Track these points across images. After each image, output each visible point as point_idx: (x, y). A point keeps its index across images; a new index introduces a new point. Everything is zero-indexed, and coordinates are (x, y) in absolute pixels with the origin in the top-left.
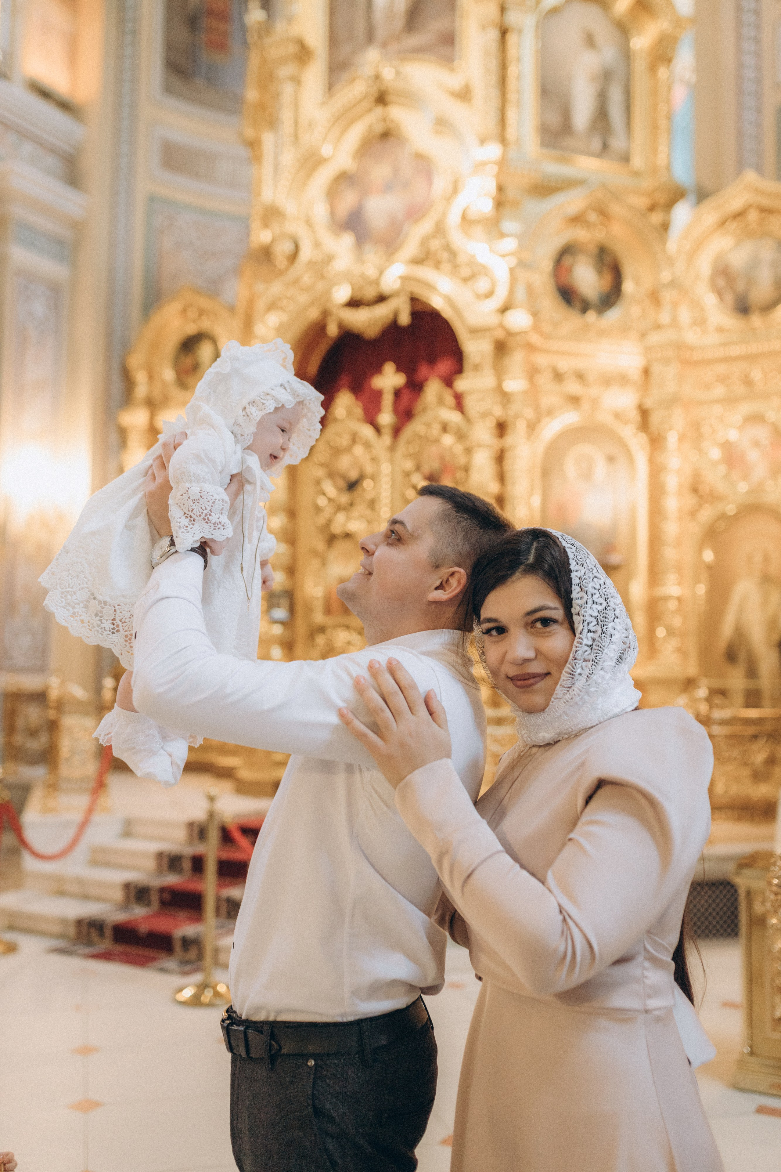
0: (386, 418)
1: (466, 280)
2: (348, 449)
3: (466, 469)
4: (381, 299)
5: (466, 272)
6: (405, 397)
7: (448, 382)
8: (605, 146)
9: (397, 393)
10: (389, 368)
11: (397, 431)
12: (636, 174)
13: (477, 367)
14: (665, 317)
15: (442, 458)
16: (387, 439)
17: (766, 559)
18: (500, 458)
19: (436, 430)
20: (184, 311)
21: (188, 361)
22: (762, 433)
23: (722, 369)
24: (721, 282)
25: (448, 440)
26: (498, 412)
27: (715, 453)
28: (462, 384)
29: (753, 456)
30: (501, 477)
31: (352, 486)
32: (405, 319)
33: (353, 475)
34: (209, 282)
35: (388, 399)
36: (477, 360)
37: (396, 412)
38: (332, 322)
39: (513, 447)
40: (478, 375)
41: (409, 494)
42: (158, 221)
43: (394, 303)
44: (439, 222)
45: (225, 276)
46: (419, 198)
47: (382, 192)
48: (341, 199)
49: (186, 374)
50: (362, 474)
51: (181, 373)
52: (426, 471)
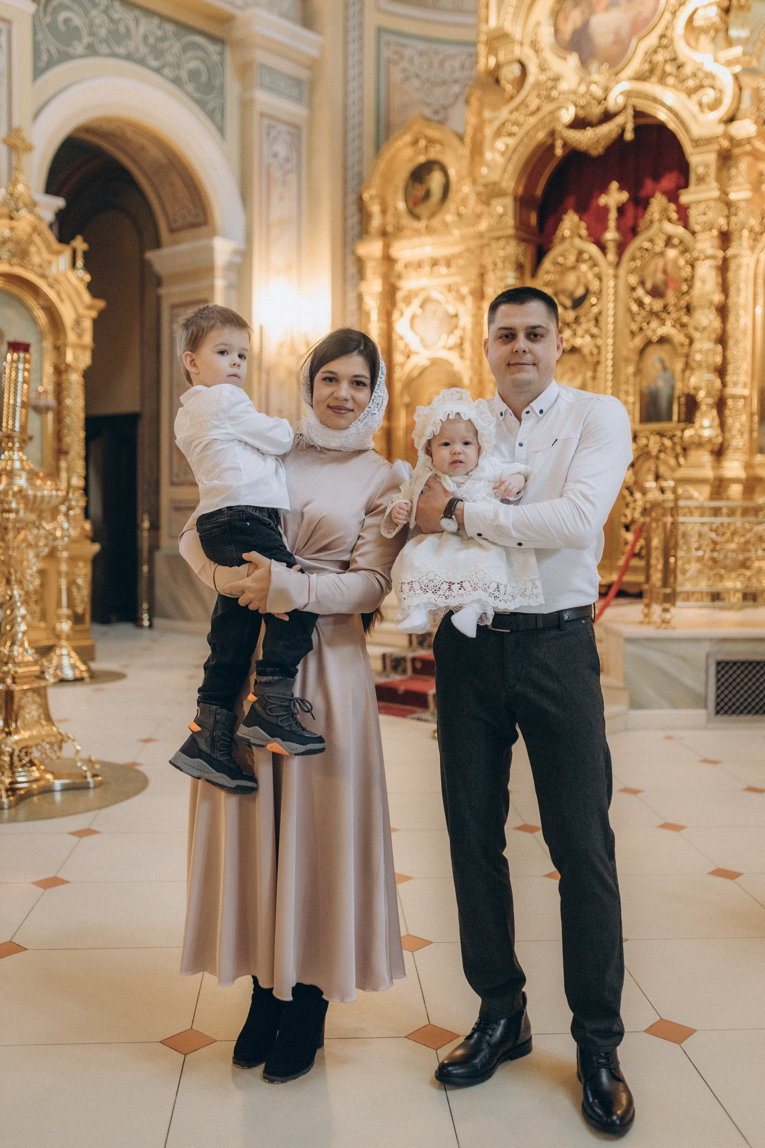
0: (611, 235)
1: (690, 92)
2: (574, 268)
3: (690, 281)
4: (607, 116)
5: (691, 83)
6: (630, 212)
7: (673, 197)
9: (621, 210)
10: (614, 185)
11: (621, 248)
13: (701, 179)
15: (665, 272)
16: (612, 256)
18: (723, 268)
19: (660, 244)
20: (415, 142)
21: (419, 191)
25: (672, 253)
26: (722, 222)
28: (685, 198)
30: (725, 288)
31: (578, 303)
32: (629, 136)
33: (580, 292)
34: (436, 112)
35: (613, 215)
36: (701, 170)
37: (618, 228)
38: (559, 143)
39: (735, 256)
40: (703, 187)
41: (635, 308)
42: (386, 53)
43: (619, 120)
44: (662, 36)
45: (452, 105)
46: (646, 12)
47: (607, 9)
48: (566, 18)
49: (416, 204)
50: (587, 291)
51: (411, 203)
52: (649, 285)
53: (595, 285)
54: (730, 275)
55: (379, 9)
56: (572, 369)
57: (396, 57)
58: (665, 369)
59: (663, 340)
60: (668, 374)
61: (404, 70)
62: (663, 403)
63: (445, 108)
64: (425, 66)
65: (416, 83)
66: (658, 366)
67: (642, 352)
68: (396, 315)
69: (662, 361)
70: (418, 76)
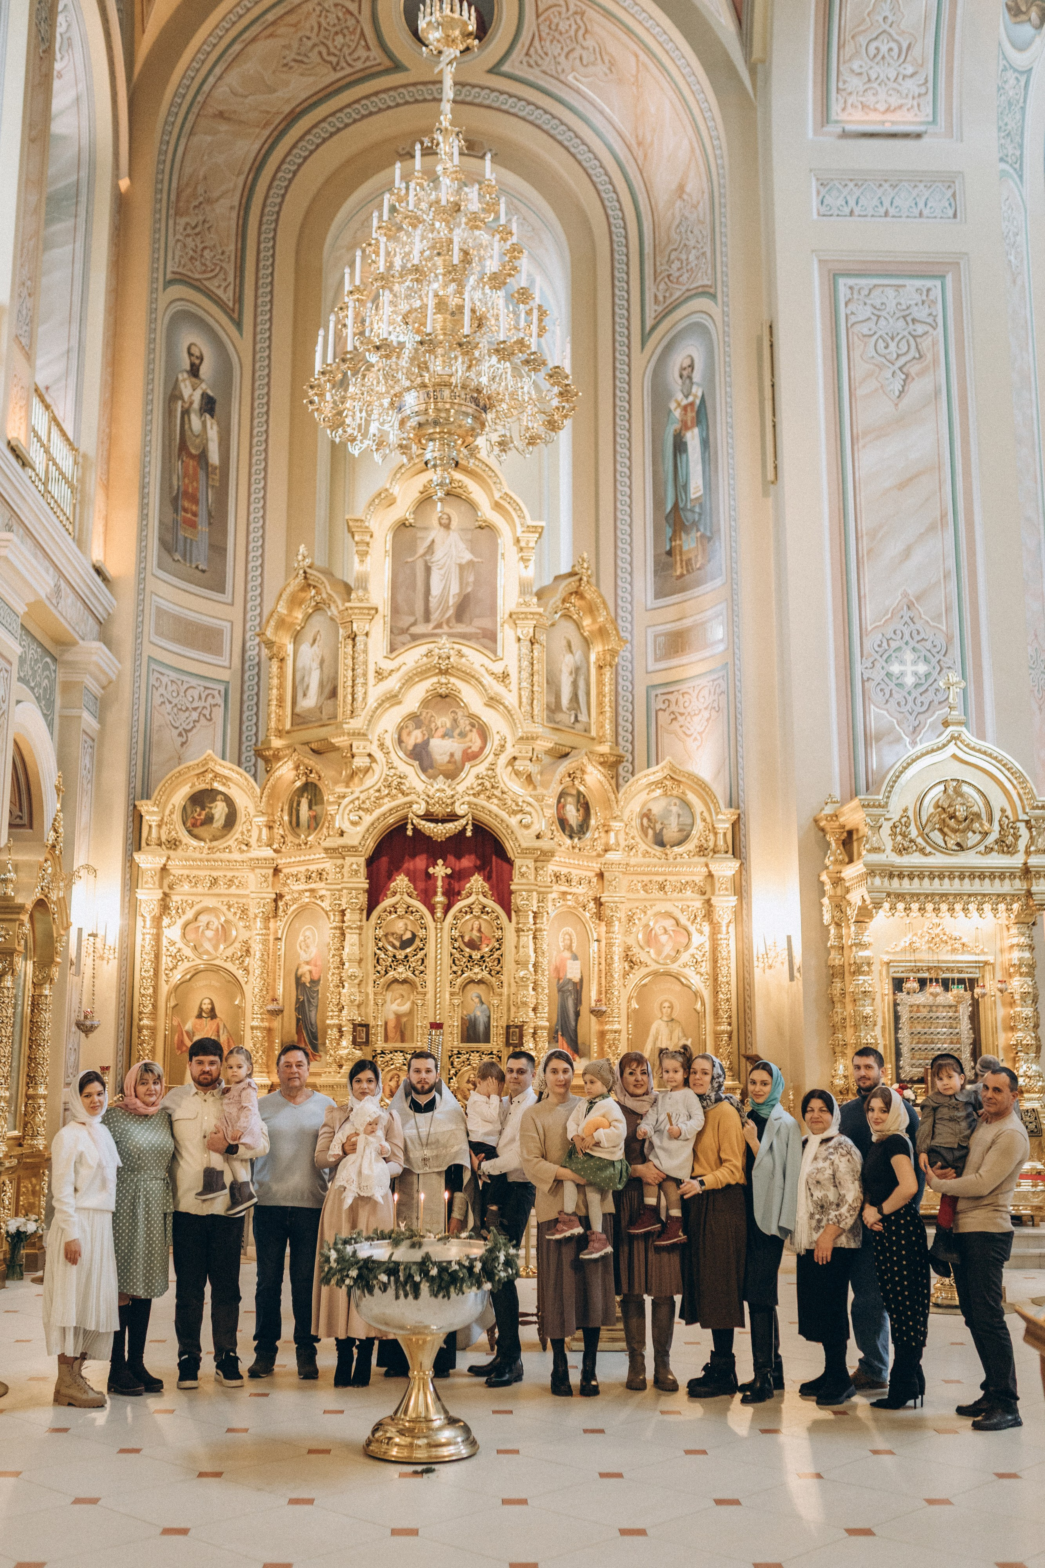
0: (440, 898)
2: (402, 917)
4: (452, 817)
5: (513, 807)
8: (576, 720)
9: (447, 881)
10: (440, 862)
11: (447, 909)
12: (593, 739)
13: (522, 875)
14: (612, 841)
15: (479, 930)
16: (439, 914)
17: (671, 1007)
18: (534, 937)
21: (199, 815)
22: (669, 923)
23: (646, 879)
24: (645, 821)
26: (535, 906)
27: (640, 936)
29: (664, 938)
30: (535, 951)
31: (405, 944)
32: (469, 834)
33: (408, 935)
34: (180, 735)
35: (440, 883)
36: (524, 869)
37: (444, 894)
38: (410, 827)
39: (541, 930)
40: (524, 881)
41: (457, 955)
42: (153, 681)
43: (463, 822)
44: (488, 769)
45: (190, 730)
46: (475, 748)
47: (443, 736)
48: (409, 734)
49: (194, 825)
50: (414, 936)
51: (189, 824)
52: (466, 939)
53: (421, 933)
54: (539, 942)
55: (151, 642)
56: (403, 996)
57: (157, 685)
58: (482, 1003)
59: (481, 982)
60: (485, 1006)
61: (162, 695)
62: (481, 1028)
63: (186, 731)
64: (175, 694)
65: (169, 707)
66: (477, 1000)
67: (464, 987)
68: (166, 921)
69: (479, 997)
70: (170, 702)
